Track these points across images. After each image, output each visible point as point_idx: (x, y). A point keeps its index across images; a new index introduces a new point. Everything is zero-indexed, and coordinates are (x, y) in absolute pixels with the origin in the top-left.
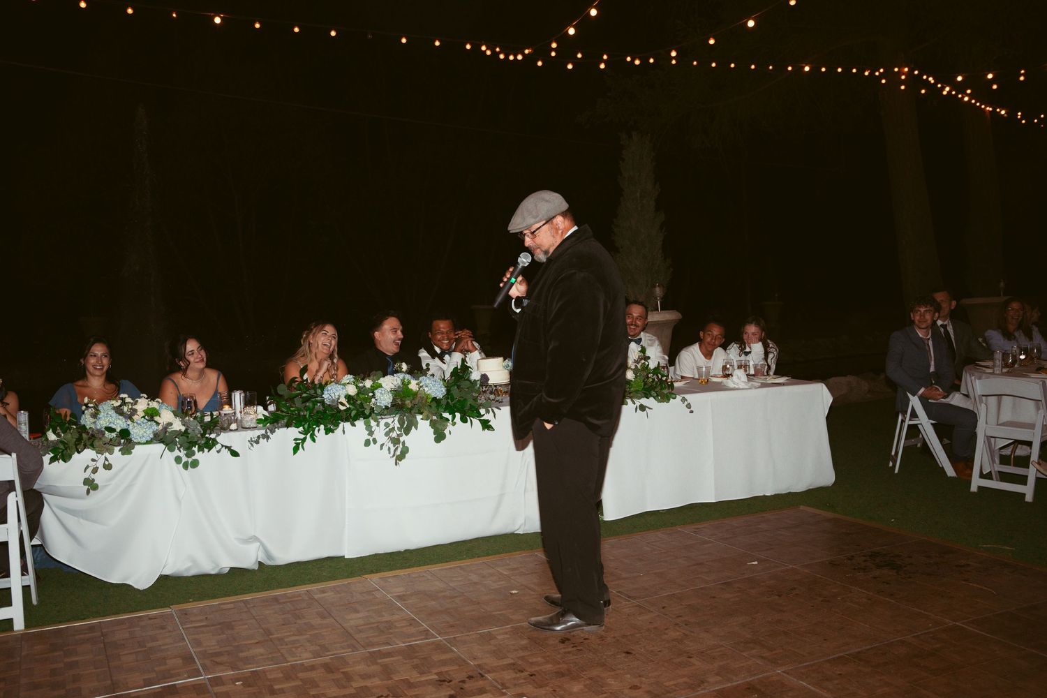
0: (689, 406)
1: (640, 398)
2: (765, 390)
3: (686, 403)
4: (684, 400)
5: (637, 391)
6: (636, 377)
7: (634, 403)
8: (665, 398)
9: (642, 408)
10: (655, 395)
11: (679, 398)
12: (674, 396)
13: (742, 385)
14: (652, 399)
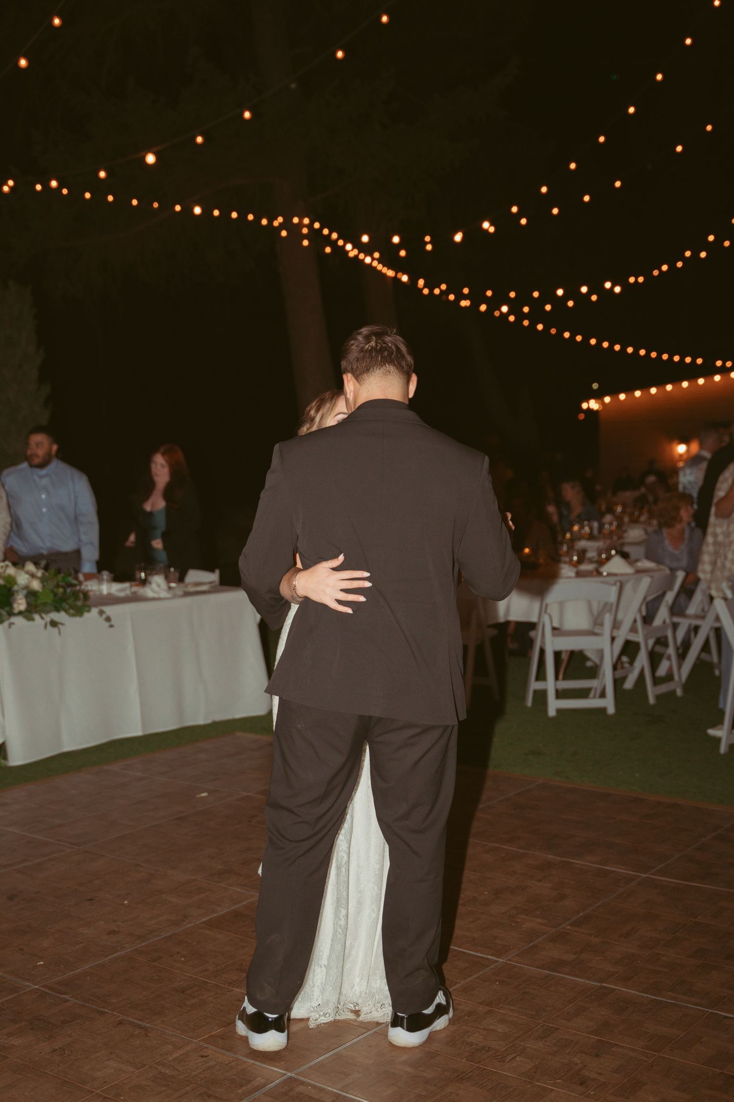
0: (108, 619)
1: (47, 612)
2: (188, 600)
3: (104, 616)
4: (101, 613)
5: (45, 604)
6: (44, 587)
7: (42, 618)
8: (79, 612)
9: (54, 624)
10: (67, 607)
11: (95, 611)
12: (87, 609)
13: (164, 594)
14: (63, 614)
